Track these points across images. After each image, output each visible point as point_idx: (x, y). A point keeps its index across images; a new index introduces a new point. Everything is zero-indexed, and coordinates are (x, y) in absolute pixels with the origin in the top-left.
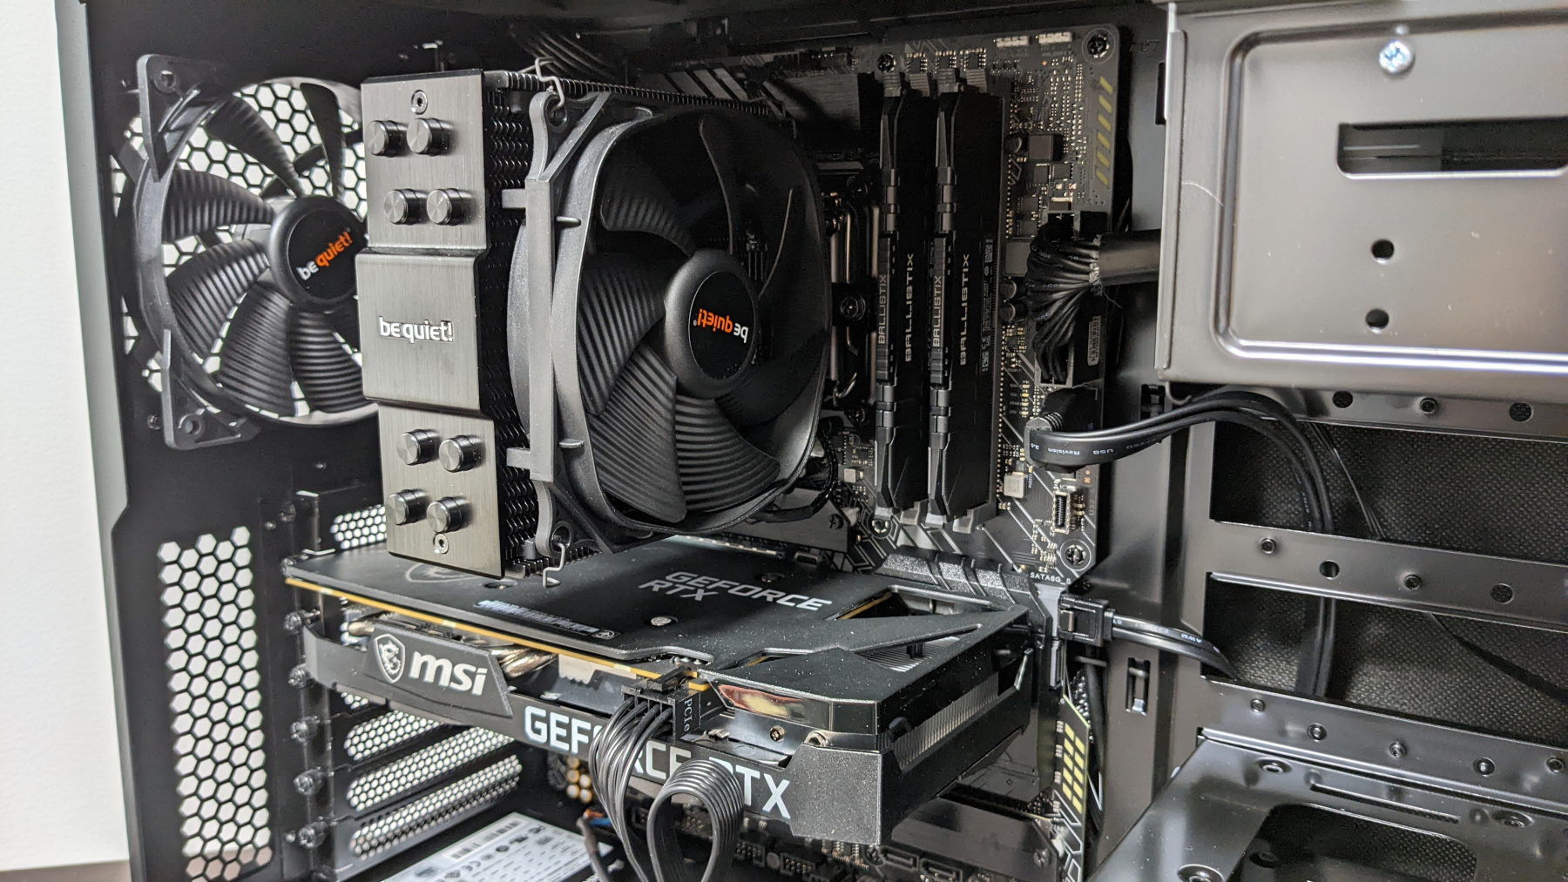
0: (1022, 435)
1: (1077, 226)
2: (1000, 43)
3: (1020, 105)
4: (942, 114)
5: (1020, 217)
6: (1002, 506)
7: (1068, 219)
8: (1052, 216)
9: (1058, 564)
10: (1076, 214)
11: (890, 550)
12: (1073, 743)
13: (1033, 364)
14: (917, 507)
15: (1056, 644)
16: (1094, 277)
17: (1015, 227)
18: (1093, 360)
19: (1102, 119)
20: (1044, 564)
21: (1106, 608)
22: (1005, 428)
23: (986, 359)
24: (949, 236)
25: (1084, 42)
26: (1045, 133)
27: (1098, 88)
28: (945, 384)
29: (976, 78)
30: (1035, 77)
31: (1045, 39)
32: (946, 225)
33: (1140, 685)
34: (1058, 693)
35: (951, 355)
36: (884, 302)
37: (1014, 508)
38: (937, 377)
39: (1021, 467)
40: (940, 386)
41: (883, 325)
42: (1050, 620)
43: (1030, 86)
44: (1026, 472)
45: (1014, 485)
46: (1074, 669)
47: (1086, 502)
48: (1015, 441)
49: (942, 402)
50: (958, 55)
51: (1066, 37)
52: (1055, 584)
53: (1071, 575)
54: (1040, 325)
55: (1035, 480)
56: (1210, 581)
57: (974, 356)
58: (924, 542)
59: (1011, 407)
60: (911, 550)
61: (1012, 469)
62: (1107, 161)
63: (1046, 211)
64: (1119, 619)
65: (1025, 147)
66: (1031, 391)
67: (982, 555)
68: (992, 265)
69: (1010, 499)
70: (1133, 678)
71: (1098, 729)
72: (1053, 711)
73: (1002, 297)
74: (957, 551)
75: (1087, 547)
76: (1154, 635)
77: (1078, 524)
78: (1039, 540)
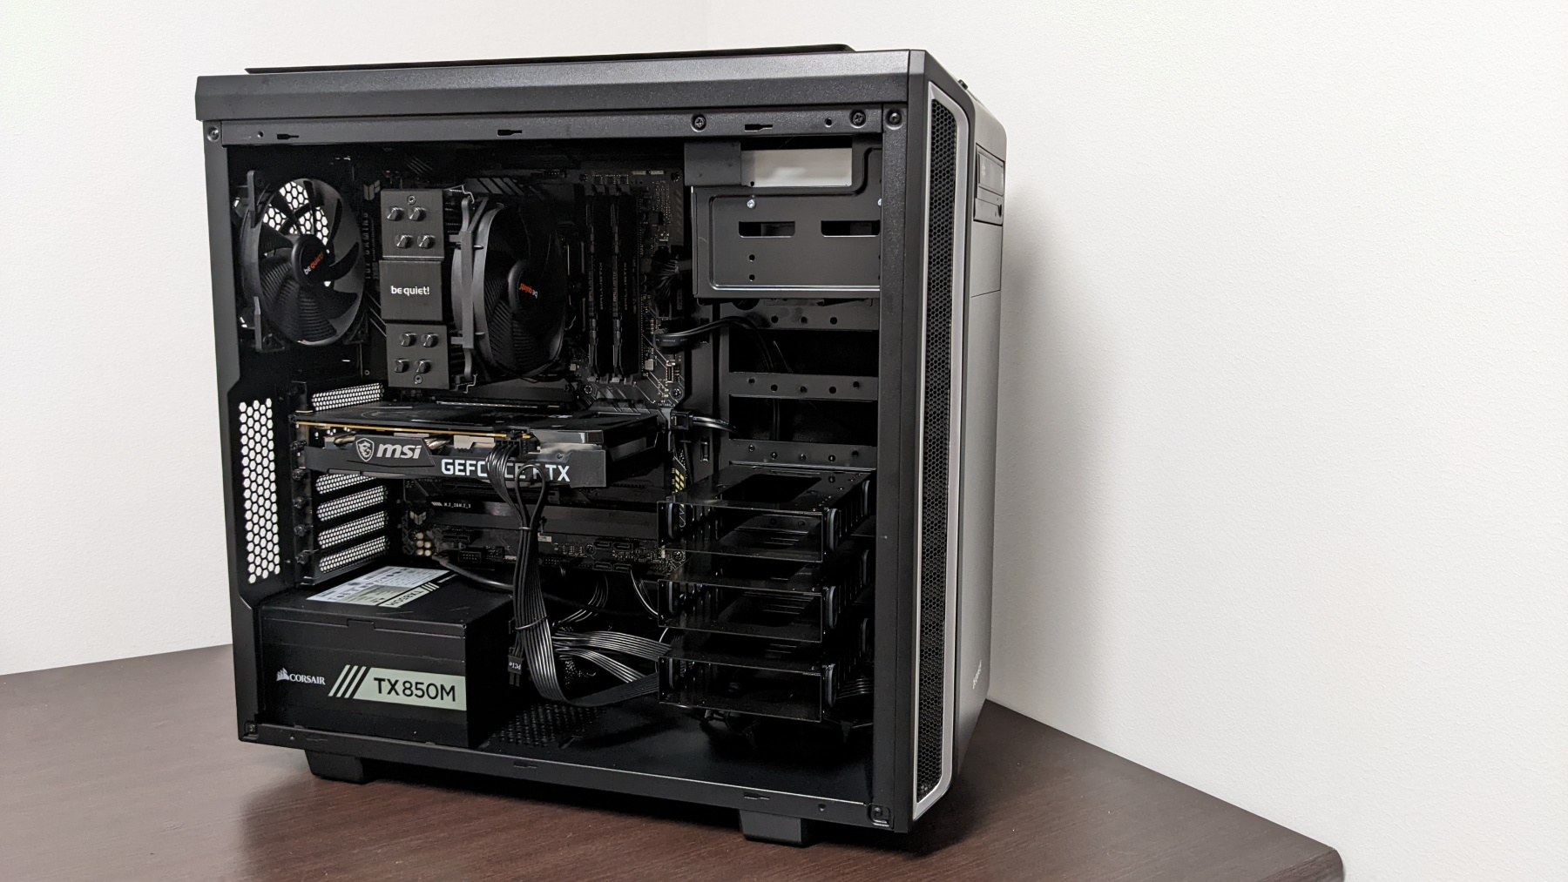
0: (652, 342)
1: (670, 251)
2: (634, 173)
3: (645, 199)
4: (613, 205)
5: (647, 247)
6: (644, 375)
7: (666, 248)
8: (660, 247)
9: (669, 398)
10: (669, 247)
11: (592, 400)
12: (679, 477)
13: (654, 310)
14: (607, 376)
15: (670, 433)
16: (677, 270)
17: (644, 251)
18: (679, 308)
19: (678, 207)
20: (663, 399)
21: (690, 414)
22: (644, 340)
23: (635, 308)
24: (618, 255)
25: (669, 174)
26: (654, 212)
27: (675, 194)
28: (619, 318)
29: (625, 189)
30: (650, 189)
31: (653, 173)
32: (617, 251)
33: (706, 448)
34: (672, 455)
35: (621, 305)
36: (591, 283)
37: (650, 376)
38: (616, 315)
39: (651, 356)
40: (617, 318)
41: (591, 293)
42: (667, 421)
43: (646, 191)
44: (654, 359)
45: (650, 365)
46: (679, 447)
47: (680, 369)
48: (649, 345)
49: (618, 325)
50: (617, 178)
51: (661, 173)
52: (669, 407)
53: (674, 402)
54: (657, 291)
55: (658, 362)
56: (731, 397)
57: (630, 308)
58: (610, 395)
59: (646, 331)
60: (604, 400)
61: (648, 358)
62: (680, 224)
63: (657, 245)
64: (696, 418)
65: (647, 218)
66: (655, 323)
67: (636, 399)
68: (636, 268)
69: (648, 371)
70: (703, 446)
71: (689, 472)
72: (670, 464)
73: (640, 282)
74: (625, 398)
75: (680, 390)
76: (710, 423)
77: (677, 380)
78: (661, 389)
